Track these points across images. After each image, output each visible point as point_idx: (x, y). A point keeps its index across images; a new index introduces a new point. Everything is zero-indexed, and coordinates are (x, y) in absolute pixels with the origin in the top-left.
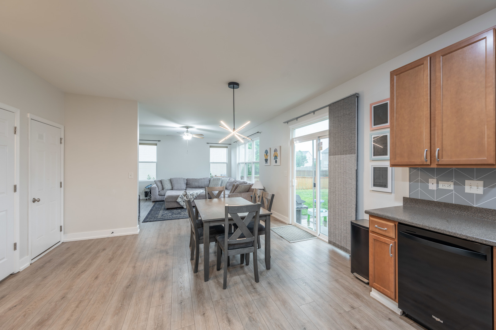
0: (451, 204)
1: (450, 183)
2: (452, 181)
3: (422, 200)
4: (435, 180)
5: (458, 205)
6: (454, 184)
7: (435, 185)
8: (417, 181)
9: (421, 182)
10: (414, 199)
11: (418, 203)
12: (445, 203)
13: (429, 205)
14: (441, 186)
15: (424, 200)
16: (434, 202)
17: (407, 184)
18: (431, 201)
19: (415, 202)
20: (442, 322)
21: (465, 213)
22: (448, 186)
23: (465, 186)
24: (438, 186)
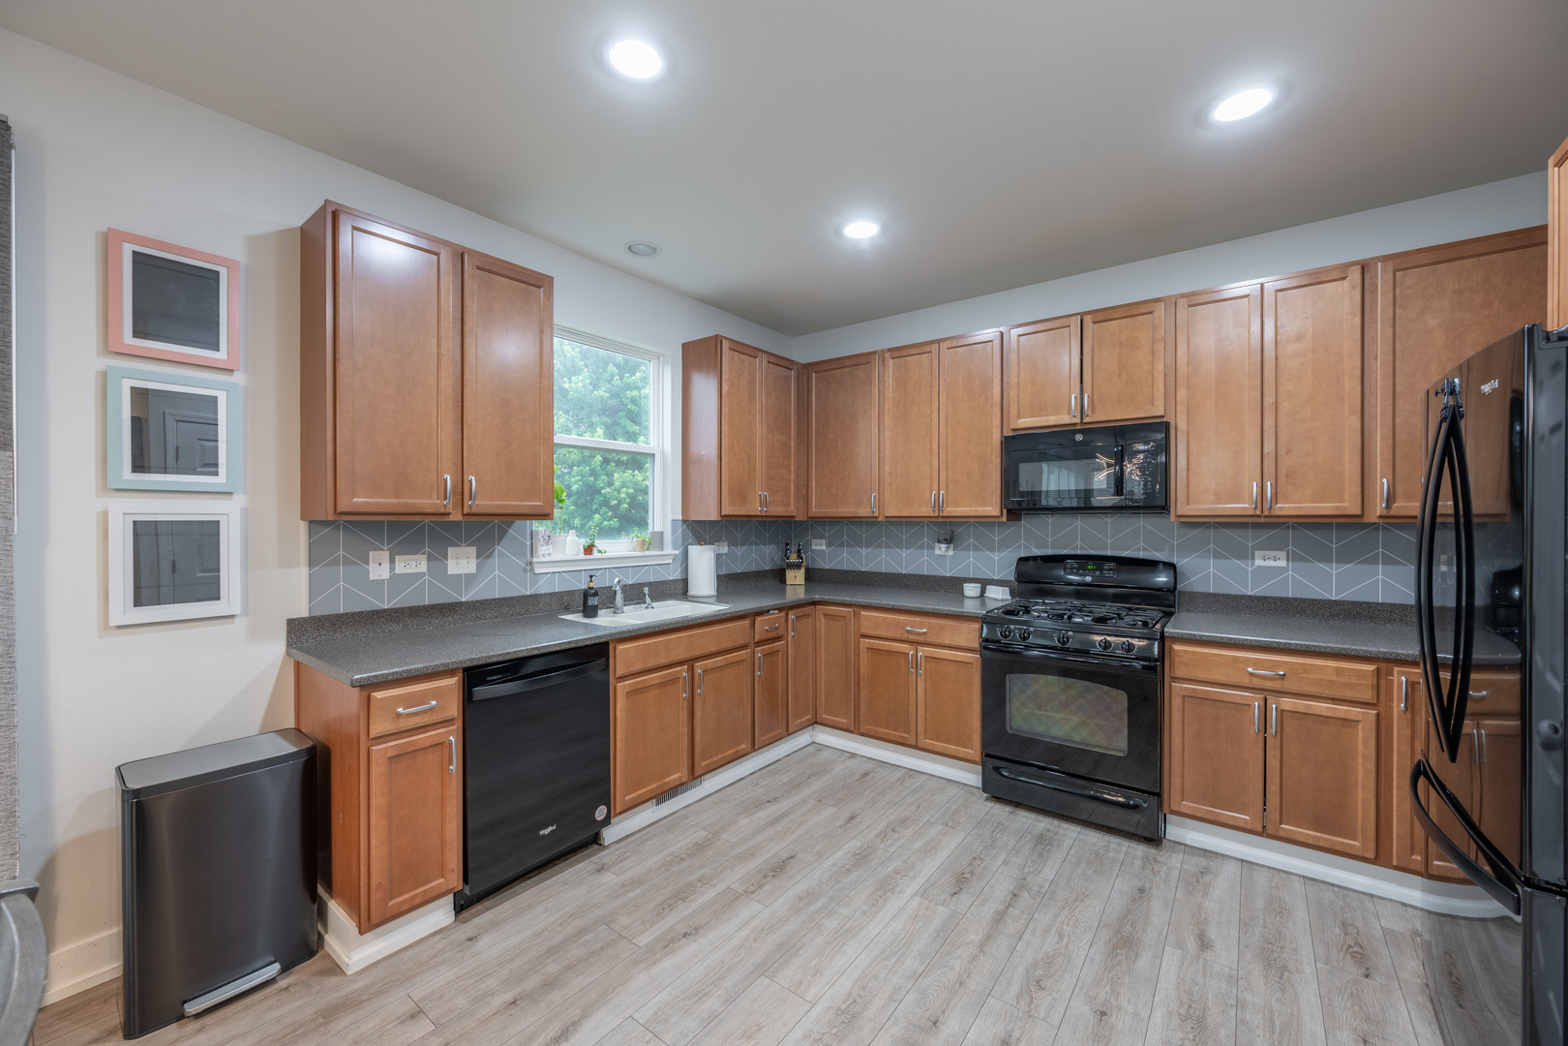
0: (424, 606)
1: (418, 556)
2: (424, 553)
3: (353, 614)
4: (386, 555)
5: (437, 605)
6: (428, 560)
7: (386, 566)
8: (335, 563)
9: (347, 562)
10: (327, 618)
11: (340, 627)
12: (410, 608)
13: (371, 623)
14: (400, 569)
15: (359, 613)
16: (385, 611)
17: (302, 574)
18: (377, 612)
19: (333, 625)
20: (554, 827)
21: (450, 618)
22: (414, 565)
23: (447, 560)
24: (392, 569)
